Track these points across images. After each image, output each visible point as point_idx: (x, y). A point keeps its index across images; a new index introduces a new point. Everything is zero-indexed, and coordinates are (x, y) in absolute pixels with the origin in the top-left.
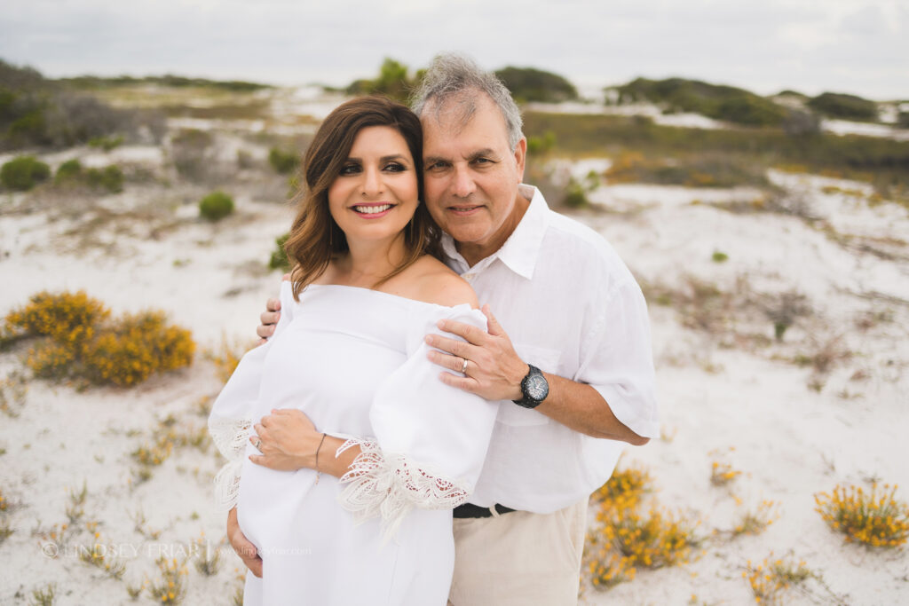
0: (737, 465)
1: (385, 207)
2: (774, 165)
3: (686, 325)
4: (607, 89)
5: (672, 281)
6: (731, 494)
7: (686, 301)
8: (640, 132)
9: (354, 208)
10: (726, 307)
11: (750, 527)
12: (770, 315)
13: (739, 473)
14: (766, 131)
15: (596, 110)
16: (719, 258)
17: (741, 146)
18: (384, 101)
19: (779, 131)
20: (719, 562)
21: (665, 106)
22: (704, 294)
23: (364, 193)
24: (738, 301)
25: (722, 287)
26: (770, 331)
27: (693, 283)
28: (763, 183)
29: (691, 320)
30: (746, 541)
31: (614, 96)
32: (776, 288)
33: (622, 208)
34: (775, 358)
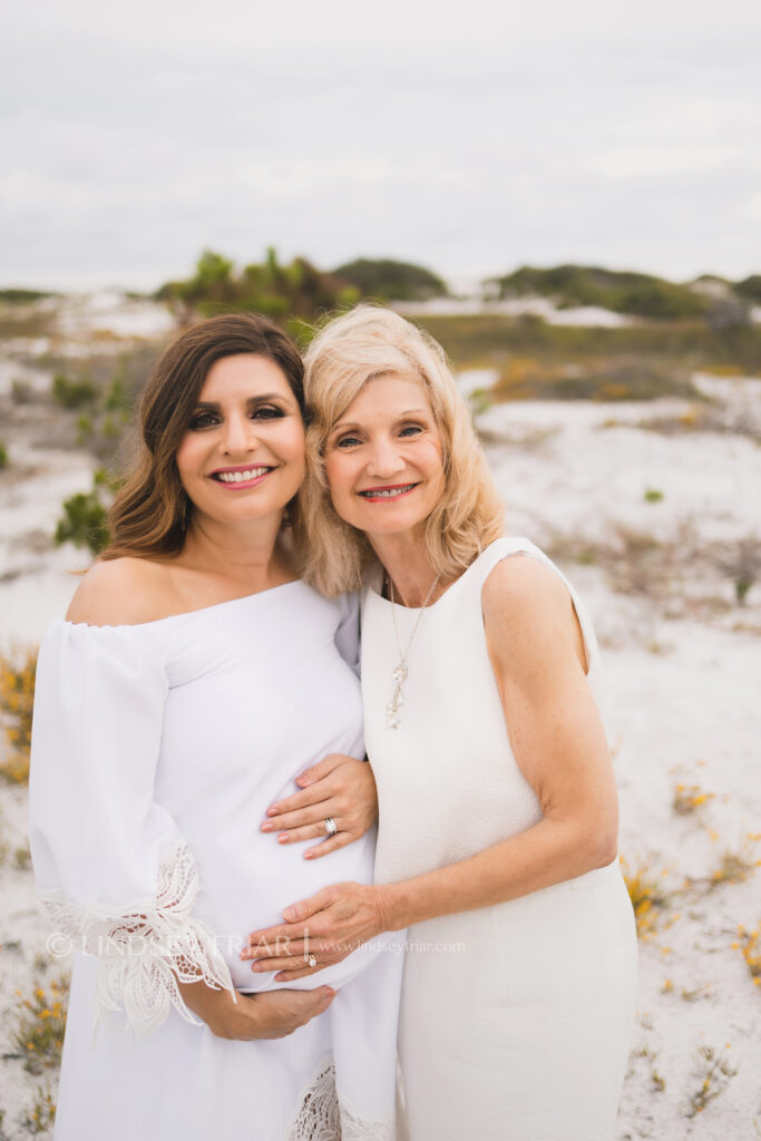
0: (707, 787)
1: (260, 471)
2: (700, 368)
3: (619, 590)
4: (485, 283)
5: (595, 532)
6: (701, 826)
7: (616, 557)
8: (529, 335)
9: (216, 476)
10: (668, 562)
11: (731, 872)
12: (727, 570)
13: (710, 796)
14: (685, 326)
15: (472, 308)
16: (653, 497)
17: (658, 346)
18: (252, 321)
19: (700, 325)
20: (695, 927)
21: (559, 298)
22: (638, 546)
23: (227, 453)
24: (683, 553)
25: (662, 535)
26: (728, 590)
27: (622, 532)
28: (691, 394)
29: (625, 583)
30: (728, 892)
31: (495, 290)
32: (731, 533)
33: (517, 434)
34: (738, 628)
